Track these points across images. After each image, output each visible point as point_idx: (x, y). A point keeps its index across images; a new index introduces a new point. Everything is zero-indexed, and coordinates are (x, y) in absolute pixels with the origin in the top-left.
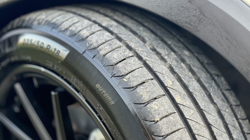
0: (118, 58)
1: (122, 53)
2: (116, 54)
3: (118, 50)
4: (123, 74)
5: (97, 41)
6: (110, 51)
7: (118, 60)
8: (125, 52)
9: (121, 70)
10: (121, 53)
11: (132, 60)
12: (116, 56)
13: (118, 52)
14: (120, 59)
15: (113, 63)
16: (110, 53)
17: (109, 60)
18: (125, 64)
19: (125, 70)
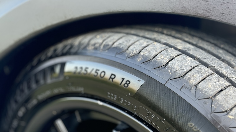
0: (214, 89)
1: (217, 82)
2: (210, 84)
3: (210, 78)
4: (226, 109)
5: (181, 68)
6: (201, 80)
7: (215, 91)
8: (219, 81)
9: (222, 103)
10: (215, 83)
11: (231, 91)
12: (211, 86)
13: (212, 81)
14: (217, 89)
15: (210, 95)
16: (202, 82)
17: (203, 91)
18: (225, 96)
19: (228, 103)
